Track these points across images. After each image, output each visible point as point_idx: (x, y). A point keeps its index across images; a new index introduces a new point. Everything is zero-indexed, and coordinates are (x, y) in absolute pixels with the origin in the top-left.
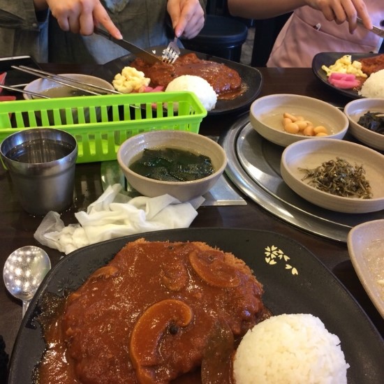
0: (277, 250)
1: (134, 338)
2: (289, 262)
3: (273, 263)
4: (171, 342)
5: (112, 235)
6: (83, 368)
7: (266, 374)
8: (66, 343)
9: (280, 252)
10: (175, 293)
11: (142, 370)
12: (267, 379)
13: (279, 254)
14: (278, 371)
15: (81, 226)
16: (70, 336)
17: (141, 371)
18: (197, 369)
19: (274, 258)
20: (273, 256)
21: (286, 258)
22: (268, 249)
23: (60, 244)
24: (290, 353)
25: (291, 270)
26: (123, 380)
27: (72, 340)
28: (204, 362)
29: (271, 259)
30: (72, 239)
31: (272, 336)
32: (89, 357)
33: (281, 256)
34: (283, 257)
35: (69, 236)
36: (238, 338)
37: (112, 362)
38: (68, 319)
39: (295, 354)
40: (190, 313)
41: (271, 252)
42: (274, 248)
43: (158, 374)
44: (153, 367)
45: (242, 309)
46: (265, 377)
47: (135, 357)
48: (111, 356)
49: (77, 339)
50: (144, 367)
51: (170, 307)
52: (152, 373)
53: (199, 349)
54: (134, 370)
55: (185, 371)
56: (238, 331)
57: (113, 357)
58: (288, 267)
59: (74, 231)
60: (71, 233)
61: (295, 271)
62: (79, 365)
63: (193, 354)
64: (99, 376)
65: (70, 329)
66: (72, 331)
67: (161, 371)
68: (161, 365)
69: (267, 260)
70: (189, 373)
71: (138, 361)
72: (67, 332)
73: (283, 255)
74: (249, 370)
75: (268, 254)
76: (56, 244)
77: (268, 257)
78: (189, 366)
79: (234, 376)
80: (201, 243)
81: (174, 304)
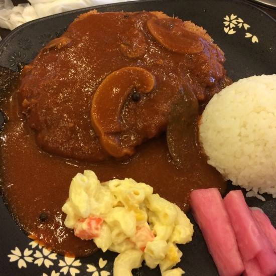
0: (237, 19)
1: (94, 106)
2: (249, 31)
3: (232, 32)
4: (135, 110)
5: (63, 9)
6: (43, 137)
7: (239, 135)
8: (24, 115)
9: (240, 20)
10: (135, 60)
11: (106, 137)
12: (240, 140)
13: (239, 23)
14: (254, 131)
15: (30, 4)
16: (27, 108)
17: (104, 138)
18: (162, 134)
19: (233, 28)
20: (232, 25)
21: (246, 26)
22: (227, 18)
23: (10, 23)
24: (268, 113)
25: (251, 37)
26: (87, 148)
27: (30, 111)
28: (169, 128)
29: (230, 29)
30: (23, 17)
31: (245, 97)
32: (49, 127)
33: (240, 25)
34: (243, 26)
35: (19, 15)
36: (203, 103)
37: (73, 130)
38: (23, 91)
39: (273, 114)
40: (153, 79)
41: (230, 21)
42: (233, 17)
43: (122, 141)
44: (117, 133)
45: (206, 75)
46: (239, 138)
47: (97, 125)
48: (71, 125)
49: (34, 110)
50: (108, 134)
51: (131, 74)
52: (116, 140)
53: (163, 115)
54: (97, 137)
55: (150, 137)
56: (202, 97)
57: (74, 126)
58: (248, 35)
59: (23, 11)
60: (21, 12)
61: (255, 39)
62: (40, 136)
63: (158, 120)
64: (62, 144)
65: (25, 100)
66: (28, 103)
67: (126, 138)
68: (125, 132)
69: (226, 30)
70: (154, 139)
71: (101, 128)
72: (23, 104)
73: (243, 23)
74: (219, 132)
75: (227, 23)
76: (7, 23)
77: (227, 27)
78: (154, 131)
79: (200, 139)
80: (157, 12)
81: (134, 71)
